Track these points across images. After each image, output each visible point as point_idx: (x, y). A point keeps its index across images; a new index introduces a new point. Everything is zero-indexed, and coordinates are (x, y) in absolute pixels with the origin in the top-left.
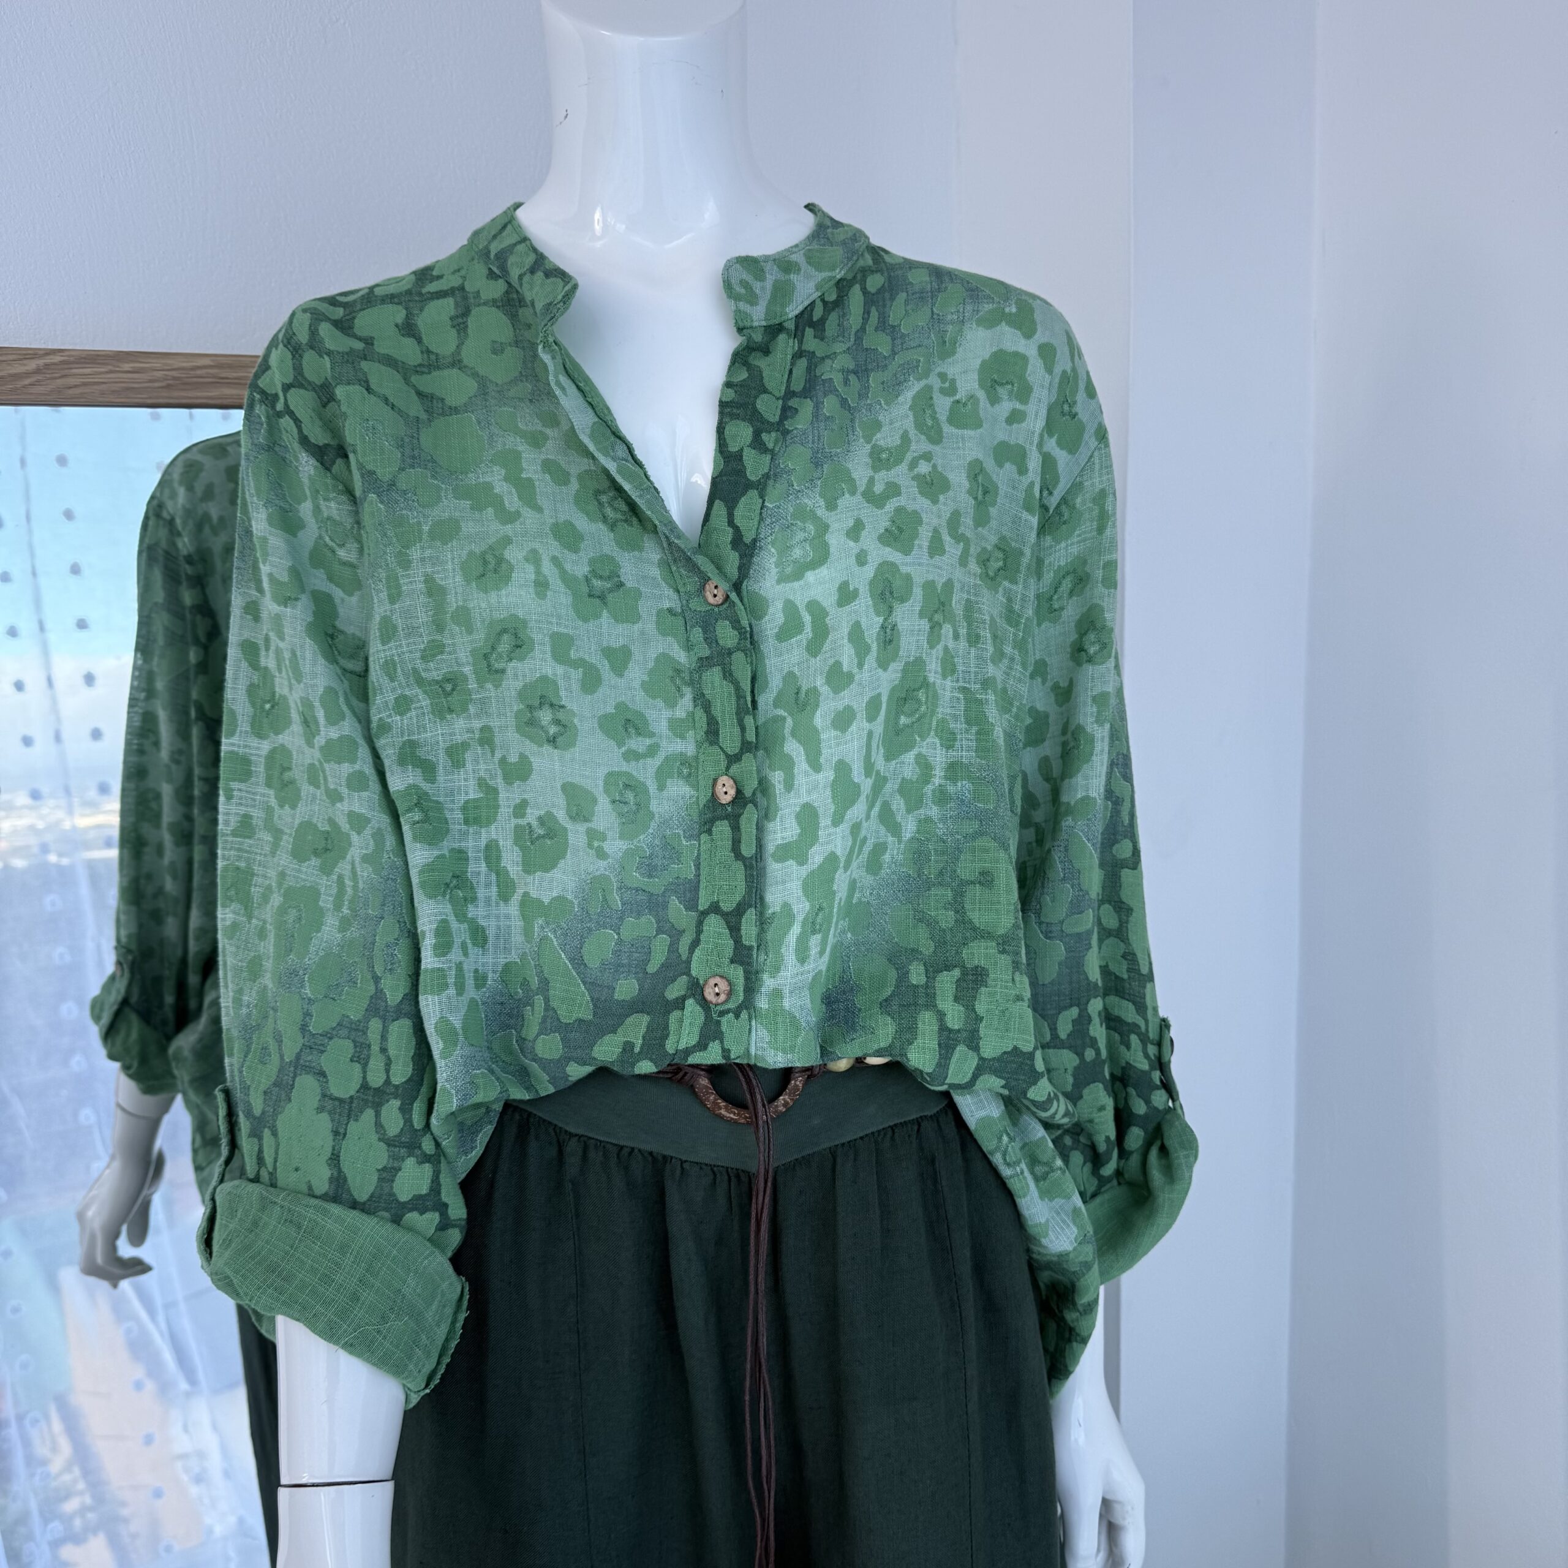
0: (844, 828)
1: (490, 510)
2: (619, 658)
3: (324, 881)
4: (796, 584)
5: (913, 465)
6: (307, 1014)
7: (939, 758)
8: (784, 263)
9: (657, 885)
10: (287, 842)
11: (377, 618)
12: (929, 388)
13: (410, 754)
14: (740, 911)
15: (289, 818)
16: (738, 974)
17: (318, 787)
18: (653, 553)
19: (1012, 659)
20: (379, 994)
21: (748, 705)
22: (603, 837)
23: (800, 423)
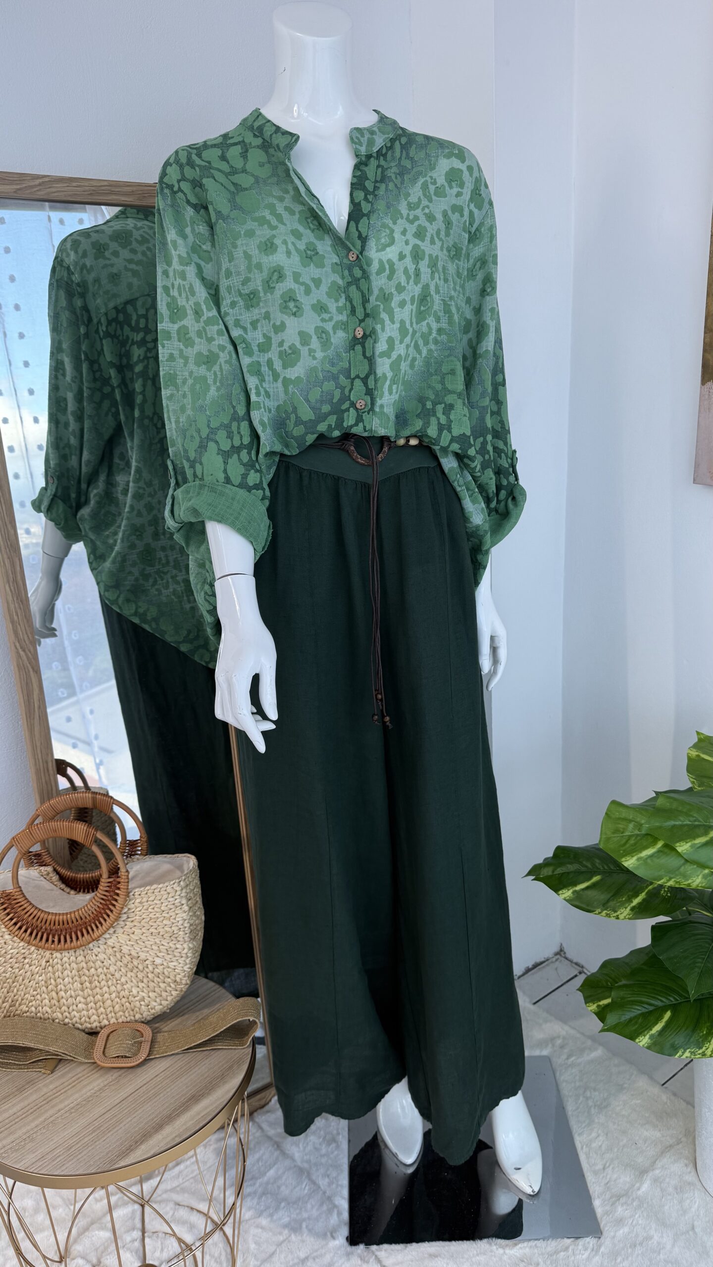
0: (403, 346)
1: (266, 226)
2: (317, 282)
3: (208, 373)
4: (383, 253)
5: (423, 209)
6: (209, 421)
7: (434, 326)
8: (371, 131)
9: (335, 370)
10: (191, 361)
11: (224, 269)
12: (427, 181)
13: (237, 323)
14: (367, 377)
15: (191, 352)
16: (368, 398)
17: (202, 338)
18: (328, 241)
19: (459, 292)
20: (235, 412)
21: (365, 301)
22: (315, 351)
23: (381, 192)
